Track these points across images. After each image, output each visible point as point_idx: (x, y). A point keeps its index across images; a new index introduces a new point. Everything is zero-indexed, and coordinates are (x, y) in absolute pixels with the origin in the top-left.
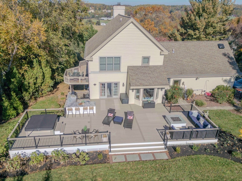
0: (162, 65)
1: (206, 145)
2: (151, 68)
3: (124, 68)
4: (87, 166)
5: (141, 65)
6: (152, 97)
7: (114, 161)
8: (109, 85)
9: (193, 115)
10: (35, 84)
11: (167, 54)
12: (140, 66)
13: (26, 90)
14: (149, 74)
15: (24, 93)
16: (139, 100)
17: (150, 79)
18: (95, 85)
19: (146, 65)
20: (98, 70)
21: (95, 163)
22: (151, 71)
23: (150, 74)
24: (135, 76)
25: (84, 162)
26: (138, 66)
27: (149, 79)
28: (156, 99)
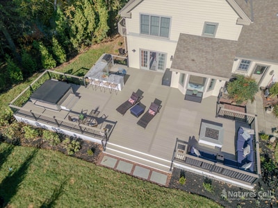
0: (237, 40)
1: (233, 186)
2: (215, 43)
3: (174, 35)
4: (72, 158)
5: (200, 35)
6: (203, 88)
7: (102, 163)
8: (153, 55)
9: (243, 135)
10: (86, 29)
11: (249, 24)
12: (199, 37)
13: (74, 37)
14: (207, 52)
15: (72, 39)
16: (183, 86)
17: (205, 63)
18: (134, 51)
19: (208, 35)
20: (138, 31)
21: (82, 159)
22: (212, 48)
23: (209, 52)
24: (184, 52)
25: (72, 153)
26: (196, 36)
27: (203, 62)
28: (207, 91)
